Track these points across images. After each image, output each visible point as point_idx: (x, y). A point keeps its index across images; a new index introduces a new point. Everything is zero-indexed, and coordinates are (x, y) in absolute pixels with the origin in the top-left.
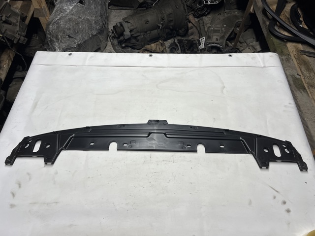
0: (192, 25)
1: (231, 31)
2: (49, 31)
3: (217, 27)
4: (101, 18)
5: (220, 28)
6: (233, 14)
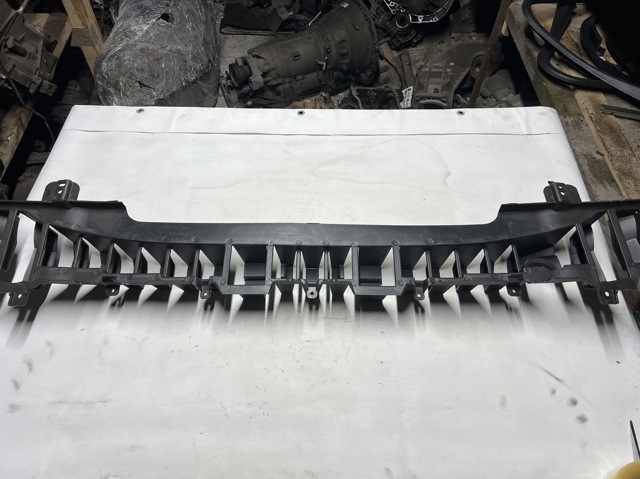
0: (387, 64)
1: (464, 74)
2: (101, 73)
3: (436, 67)
4: (206, 48)
5: (441, 68)
6: (467, 41)
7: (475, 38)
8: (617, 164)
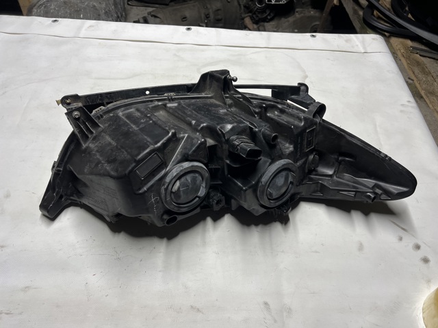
6: (307, 14)
7: (312, 12)
8: (424, 86)
